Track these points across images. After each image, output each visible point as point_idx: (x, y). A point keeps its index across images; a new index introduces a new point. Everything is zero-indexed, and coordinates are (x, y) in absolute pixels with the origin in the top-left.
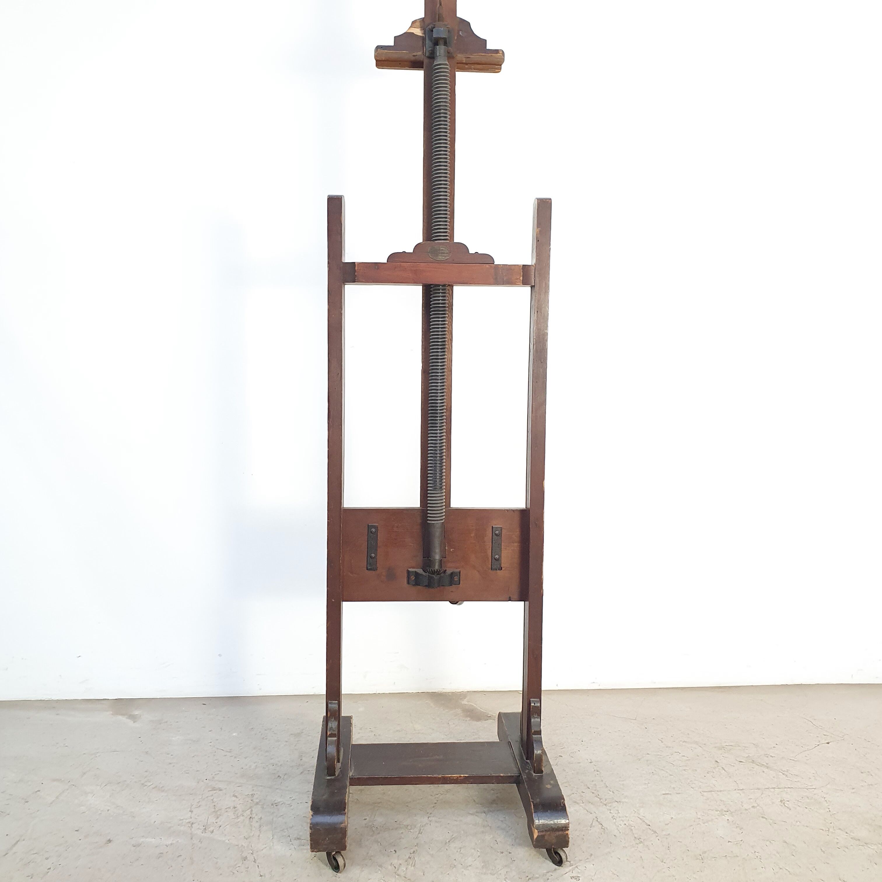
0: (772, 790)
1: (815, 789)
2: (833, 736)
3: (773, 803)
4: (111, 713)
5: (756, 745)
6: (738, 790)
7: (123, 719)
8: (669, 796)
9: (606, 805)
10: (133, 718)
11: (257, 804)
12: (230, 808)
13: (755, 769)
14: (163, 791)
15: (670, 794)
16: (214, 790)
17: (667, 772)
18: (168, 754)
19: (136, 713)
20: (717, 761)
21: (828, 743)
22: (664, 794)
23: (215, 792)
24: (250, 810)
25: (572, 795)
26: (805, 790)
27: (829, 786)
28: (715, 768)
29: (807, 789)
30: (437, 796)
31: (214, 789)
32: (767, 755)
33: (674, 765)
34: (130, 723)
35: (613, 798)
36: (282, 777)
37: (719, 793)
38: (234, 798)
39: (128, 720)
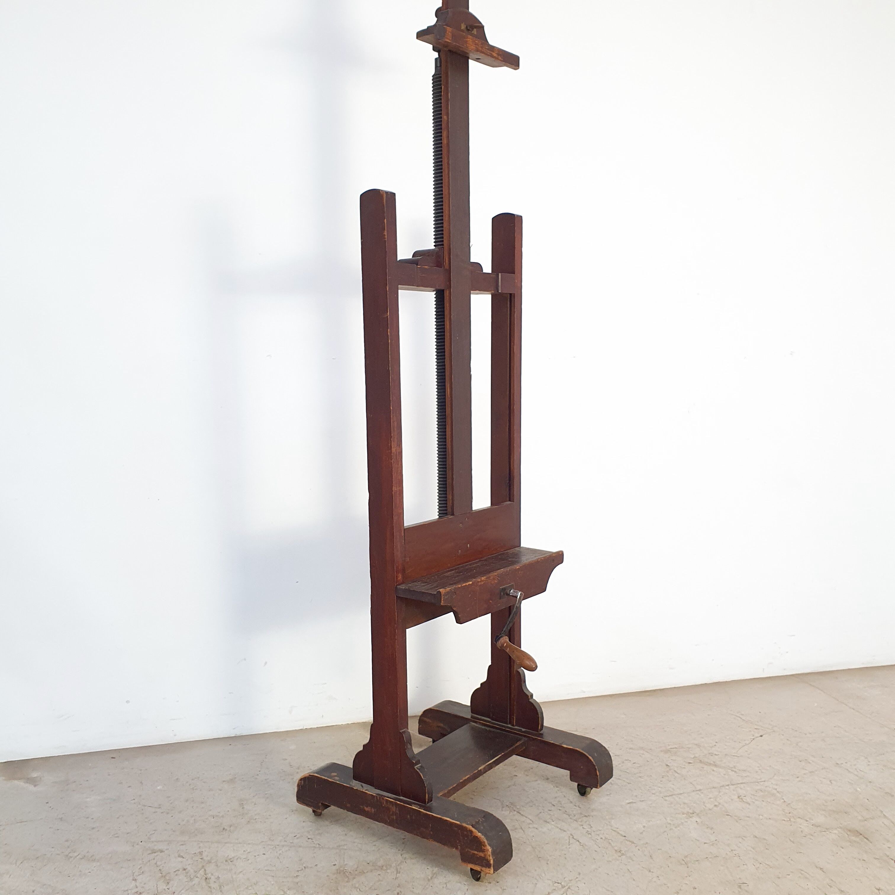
0: (727, 787)
1: (764, 781)
2: (762, 728)
3: (732, 800)
4: (4, 778)
5: (698, 745)
6: (697, 791)
7: (21, 783)
8: (634, 804)
9: (576, 821)
10: (34, 782)
11: (209, 862)
12: (178, 870)
13: (705, 769)
14: (94, 860)
15: (635, 803)
16: (155, 853)
17: (624, 781)
18: (88, 818)
19: (35, 775)
20: (667, 765)
21: (761, 736)
22: (628, 803)
23: (156, 854)
24: (203, 870)
25: (541, 814)
26: (757, 784)
27: (775, 777)
28: (668, 772)
29: (758, 782)
31: (154, 852)
32: (711, 754)
33: (628, 773)
34: (31, 787)
35: (581, 814)
36: (228, 829)
37: (680, 796)
38: (180, 859)
39: (27, 785)
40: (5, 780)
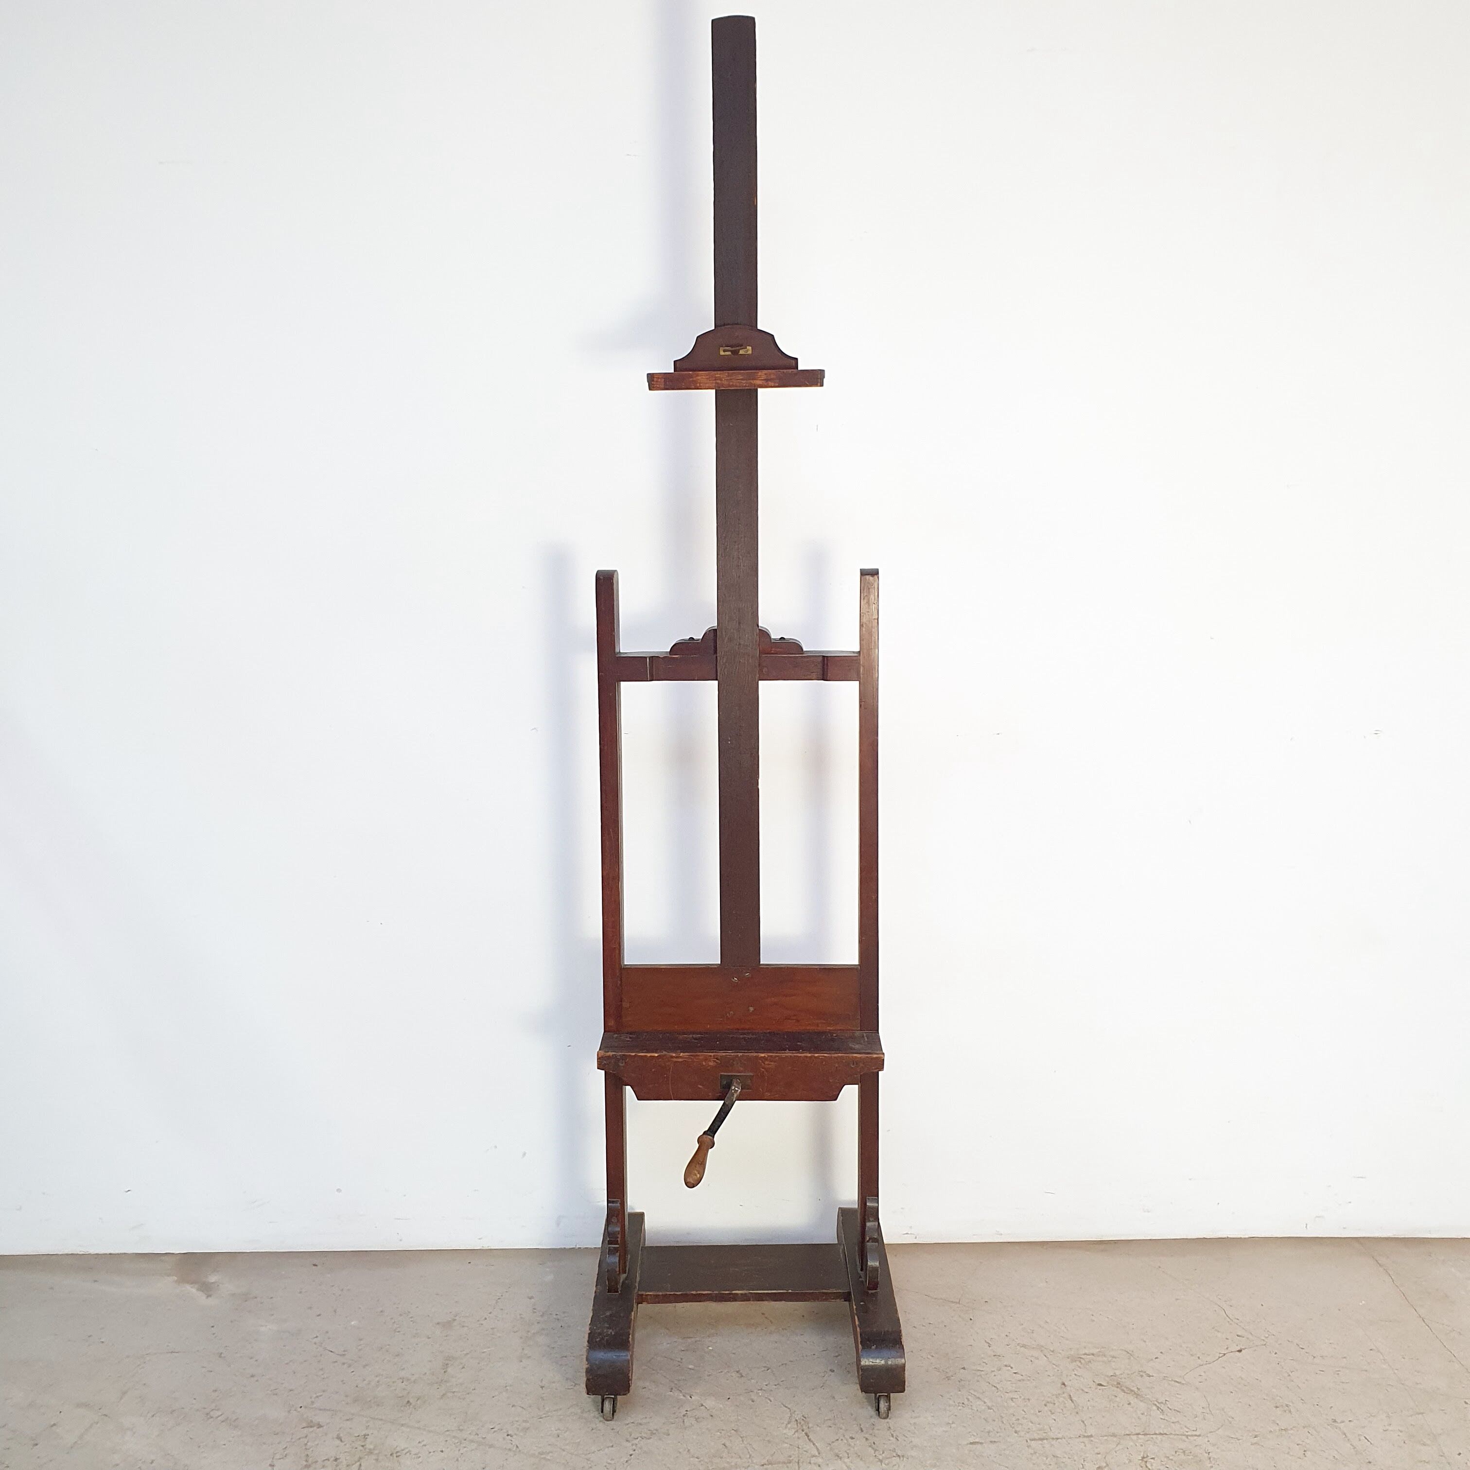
0: (1134, 1437)
1: (1199, 1436)
2: (1250, 1336)
3: (1130, 1461)
4: (176, 1278)
5: (1130, 1354)
6: (1084, 1436)
7: (191, 1290)
8: (979, 1447)
9: (881, 1461)
10: (207, 1289)
11: (371, 1452)
12: (328, 1460)
13: (1118, 1399)
14: (236, 1427)
15: (981, 1443)
16: (311, 1427)
17: (985, 1403)
18: (251, 1358)
19: (213, 1279)
20: (1064, 1384)
21: (1240, 1351)
22: (971, 1443)
23: (311, 1429)
24: (358, 1464)
25: (836, 1444)
26: (1184, 1437)
27: (1220, 1432)
28: (1057, 1396)
29: (1187, 1436)
30: (636, 1442)
31: (310, 1425)
32: (1142, 1374)
33: (997, 1389)
34: (201, 1298)
35: (894, 1450)
36: (414, 1404)
37: (1054, 1442)
38: (338, 1442)
39: (200, 1294)
40: (176, 1281)
